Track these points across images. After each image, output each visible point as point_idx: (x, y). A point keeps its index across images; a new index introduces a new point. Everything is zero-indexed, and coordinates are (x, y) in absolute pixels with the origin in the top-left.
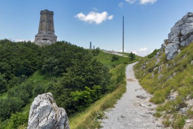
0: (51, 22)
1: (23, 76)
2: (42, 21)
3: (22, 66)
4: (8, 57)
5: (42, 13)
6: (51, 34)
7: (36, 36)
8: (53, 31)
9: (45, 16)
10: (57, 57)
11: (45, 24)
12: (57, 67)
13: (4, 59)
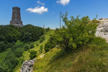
0: (19, 14)
1: (13, 42)
2: (13, 13)
3: (12, 37)
4: (4, 33)
5: (14, 8)
6: (19, 20)
7: (10, 22)
8: (20, 19)
9: (16, 11)
10: (30, 32)
11: (16, 15)
12: (31, 37)
13: (2, 34)
